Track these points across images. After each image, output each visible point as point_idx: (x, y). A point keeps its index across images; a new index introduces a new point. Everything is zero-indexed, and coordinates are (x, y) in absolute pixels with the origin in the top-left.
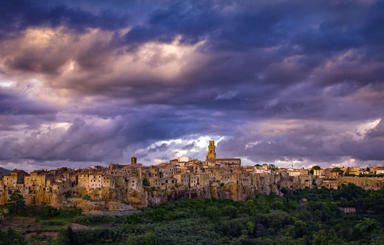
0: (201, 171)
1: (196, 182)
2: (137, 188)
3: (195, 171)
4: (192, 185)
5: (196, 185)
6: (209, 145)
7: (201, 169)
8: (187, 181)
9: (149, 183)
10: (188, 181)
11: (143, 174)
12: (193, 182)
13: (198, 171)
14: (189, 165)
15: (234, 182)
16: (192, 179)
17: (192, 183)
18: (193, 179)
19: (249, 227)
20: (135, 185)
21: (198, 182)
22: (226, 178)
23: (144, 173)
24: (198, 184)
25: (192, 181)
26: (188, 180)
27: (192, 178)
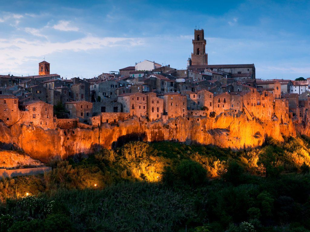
0: (172, 88)
1: (161, 110)
2: (42, 123)
3: (159, 90)
4: (153, 116)
5: (160, 116)
6: (194, 39)
7: (172, 85)
8: (142, 108)
9: (69, 112)
10: (146, 108)
11: (56, 95)
12: (155, 111)
13: (165, 88)
14: (149, 78)
15: (236, 111)
16: (152, 105)
17: (153, 111)
18: (155, 105)
19: (263, 202)
20: (38, 117)
21: (164, 110)
22: (219, 101)
23: (59, 92)
24: (165, 113)
25: (153, 109)
26: (146, 105)
27: (153, 102)
